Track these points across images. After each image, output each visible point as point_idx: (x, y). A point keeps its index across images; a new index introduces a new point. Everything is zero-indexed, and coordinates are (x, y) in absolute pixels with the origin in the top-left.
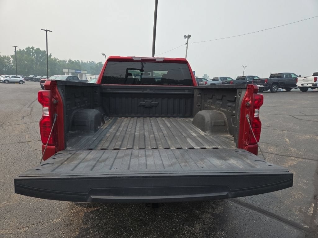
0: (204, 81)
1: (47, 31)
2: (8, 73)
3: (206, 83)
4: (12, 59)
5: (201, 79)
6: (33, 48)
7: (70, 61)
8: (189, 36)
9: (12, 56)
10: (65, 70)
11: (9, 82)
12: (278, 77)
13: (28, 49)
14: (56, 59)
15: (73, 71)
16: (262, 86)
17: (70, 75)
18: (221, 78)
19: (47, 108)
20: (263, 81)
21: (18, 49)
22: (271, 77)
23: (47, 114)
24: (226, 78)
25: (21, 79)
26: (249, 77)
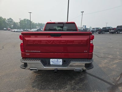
0: (89, 30)
1: (30, 13)
2: (18, 28)
3: (90, 30)
4: (19, 23)
5: (88, 29)
6: (26, 19)
7: (39, 23)
8: (83, 12)
9: (19, 22)
10: (37, 27)
11: (18, 32)
12: (120, 27)
13: (24, 19)
14: (34, 23)
15: (40, 27)
16: (113, 31)
17: (39, 28)
18: (96, 28)
19: (22, 40)
20: (114, 29)
21: (21, 20)
22: (117, 27)
23: (22, 42)
24: (98, 28)
25: (22, 30)
26: (108, 27)
